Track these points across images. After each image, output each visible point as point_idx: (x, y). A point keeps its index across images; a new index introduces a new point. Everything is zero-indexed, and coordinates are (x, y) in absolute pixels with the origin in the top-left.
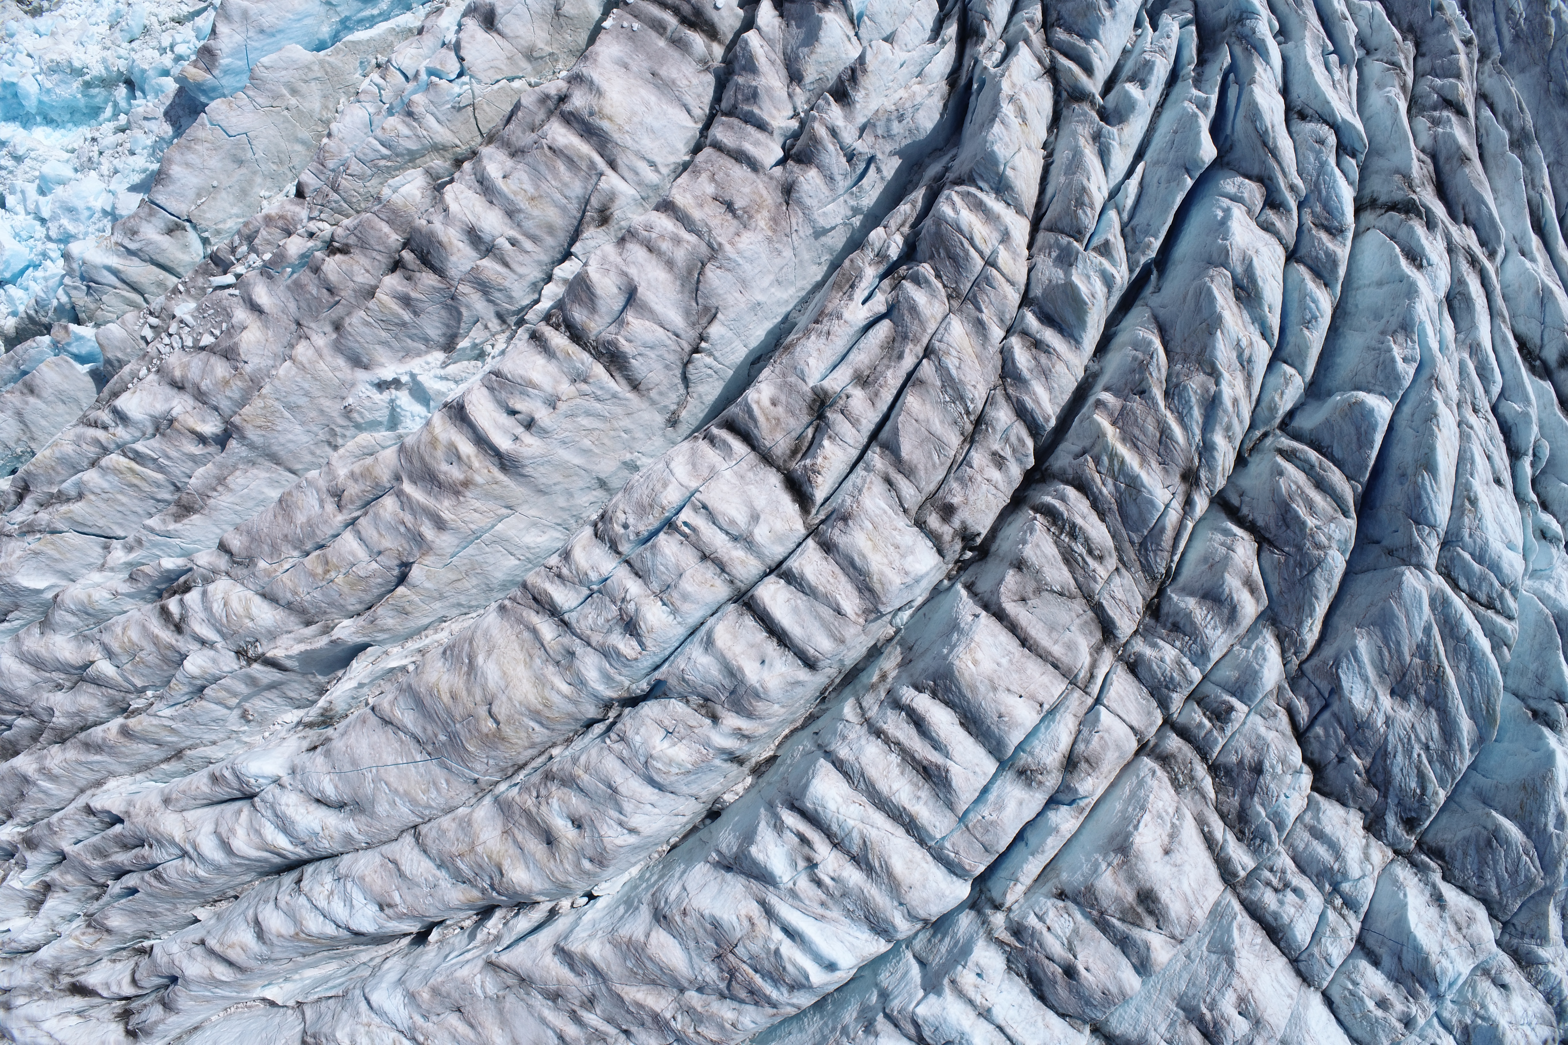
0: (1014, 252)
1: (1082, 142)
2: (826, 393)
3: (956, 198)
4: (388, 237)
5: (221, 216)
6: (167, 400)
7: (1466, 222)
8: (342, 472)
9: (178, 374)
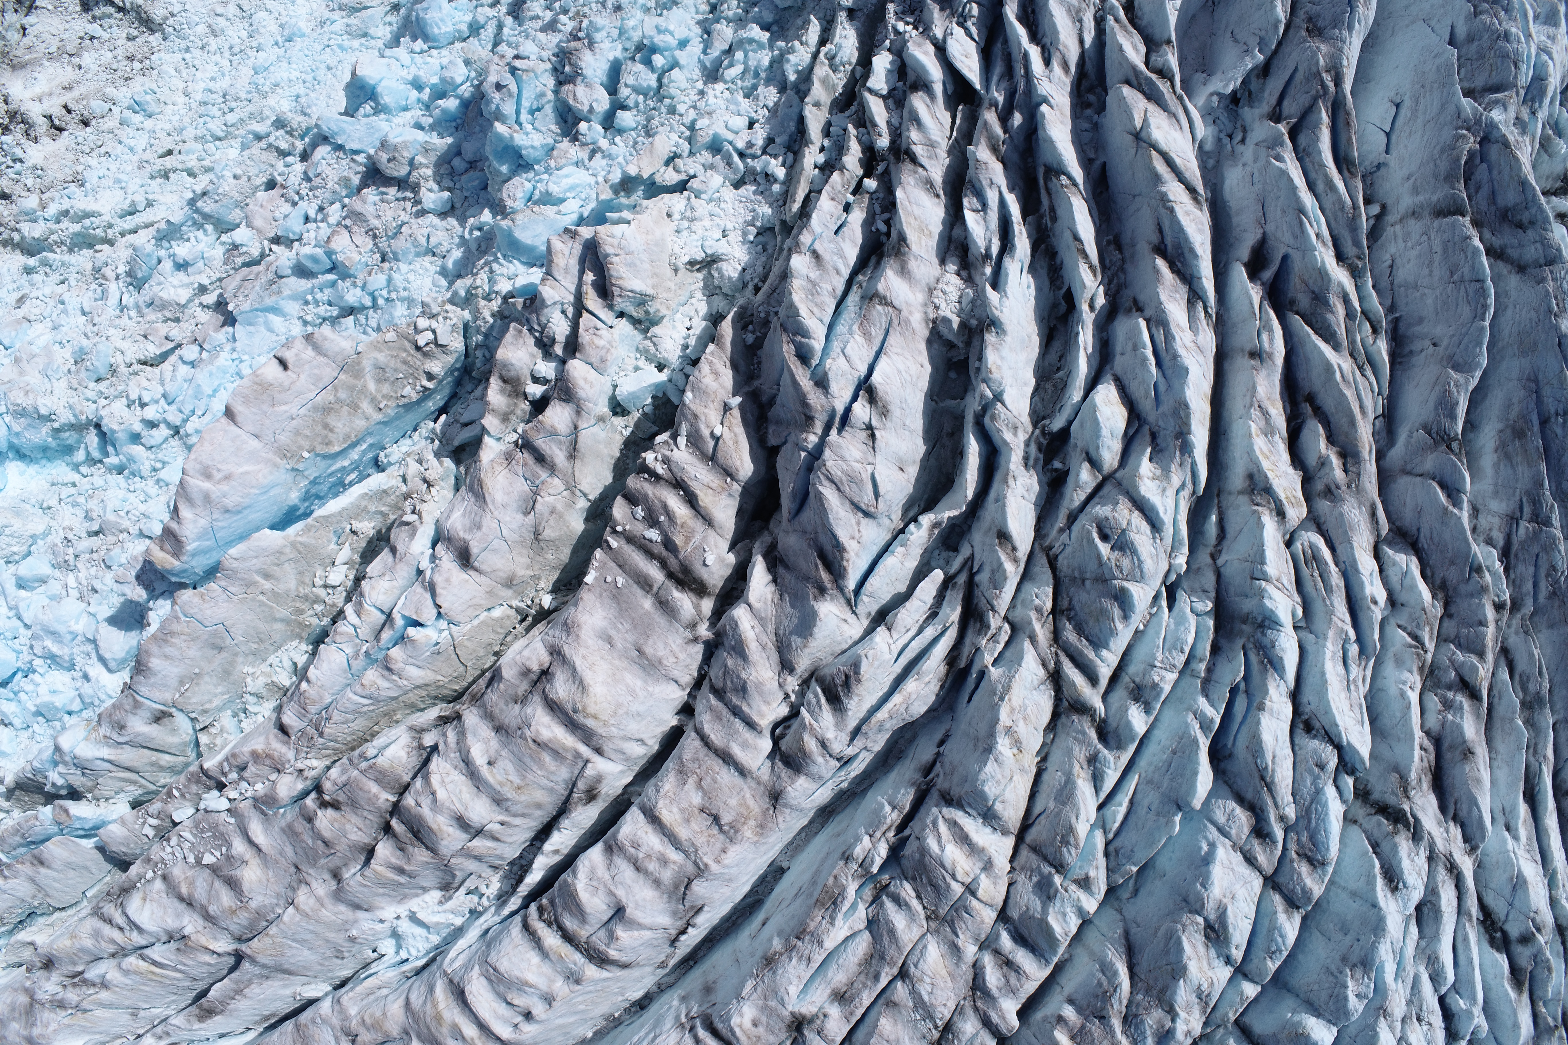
0: (996, 877)
1: (1077, 768)
2: (804, 1017)
3: (943, 828)
4: (376, 797)
5: (206, 698)
6: (178, 915)
7: (1455, 819)
8: (353, 1011)
9: (184, 890)
